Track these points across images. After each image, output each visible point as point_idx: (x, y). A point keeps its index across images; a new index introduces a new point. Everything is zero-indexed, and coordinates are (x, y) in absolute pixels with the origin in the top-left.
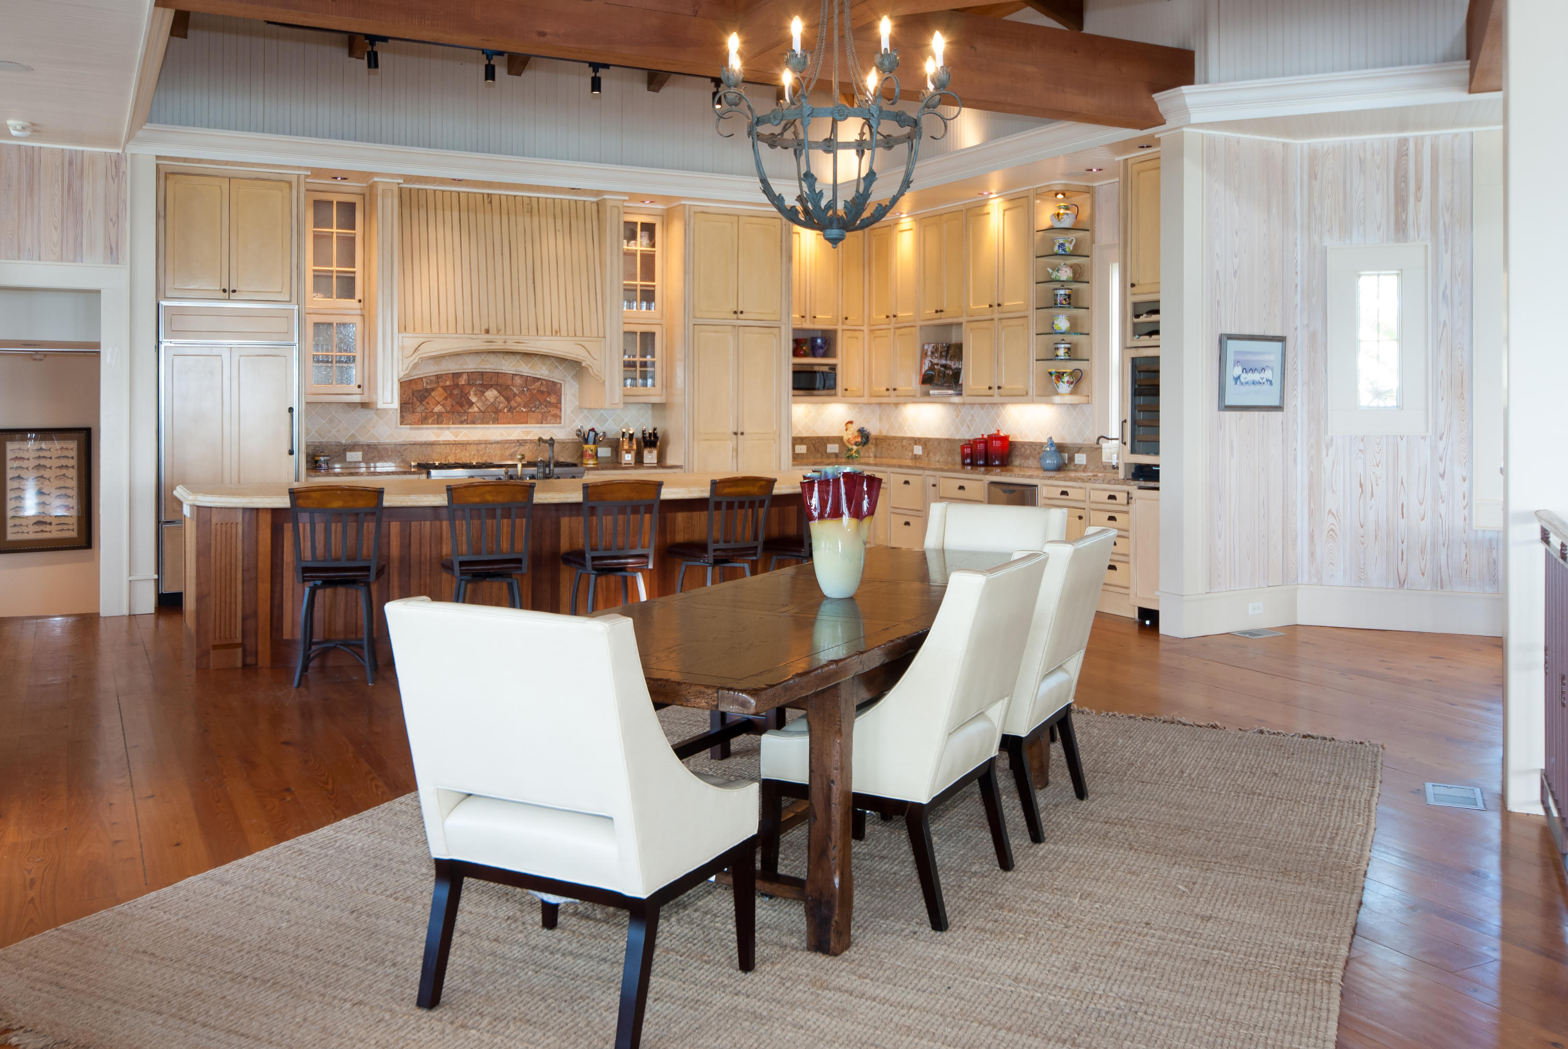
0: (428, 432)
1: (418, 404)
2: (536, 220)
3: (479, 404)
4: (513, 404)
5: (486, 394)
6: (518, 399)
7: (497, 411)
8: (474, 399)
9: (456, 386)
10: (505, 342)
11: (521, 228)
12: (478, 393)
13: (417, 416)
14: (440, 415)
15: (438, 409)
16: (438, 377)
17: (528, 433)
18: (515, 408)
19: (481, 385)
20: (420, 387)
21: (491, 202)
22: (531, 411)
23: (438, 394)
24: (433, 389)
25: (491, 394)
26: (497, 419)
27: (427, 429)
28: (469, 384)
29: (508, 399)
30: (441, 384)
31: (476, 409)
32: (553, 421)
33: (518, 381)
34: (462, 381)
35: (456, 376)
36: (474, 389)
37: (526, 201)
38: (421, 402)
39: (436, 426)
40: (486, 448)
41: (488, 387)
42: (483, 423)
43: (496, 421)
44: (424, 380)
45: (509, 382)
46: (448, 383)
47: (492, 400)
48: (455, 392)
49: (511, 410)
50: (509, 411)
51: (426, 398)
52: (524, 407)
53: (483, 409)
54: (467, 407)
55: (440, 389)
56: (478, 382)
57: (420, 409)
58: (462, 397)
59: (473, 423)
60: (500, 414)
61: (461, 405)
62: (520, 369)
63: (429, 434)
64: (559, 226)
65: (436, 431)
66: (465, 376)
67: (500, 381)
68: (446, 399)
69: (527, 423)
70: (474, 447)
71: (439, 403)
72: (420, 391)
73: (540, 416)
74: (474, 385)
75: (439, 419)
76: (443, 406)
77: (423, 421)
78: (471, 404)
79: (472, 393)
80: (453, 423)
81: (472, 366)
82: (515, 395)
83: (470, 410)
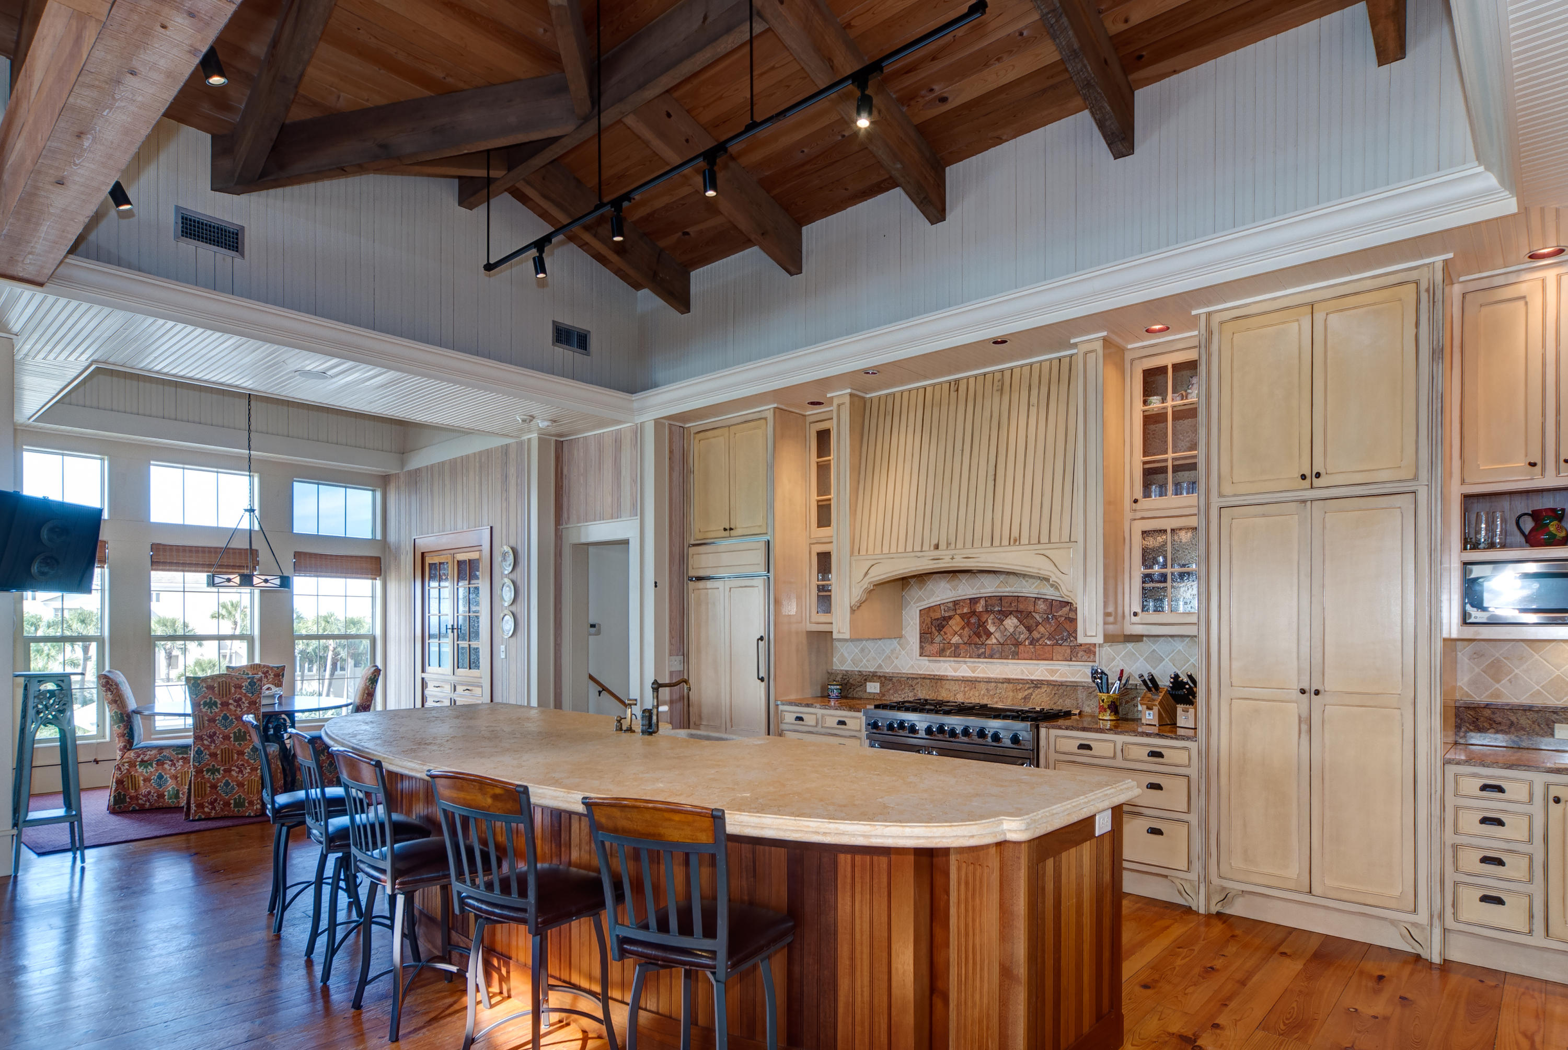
0: (946, 665)
1: (937, 634)
2: (1006, 398)
3: (998, 635)
4: (1036, 635)
5: (1004, 623)
6: (1041, 629)
7: (1017, 644)
8: (992, 629)
9: (973, 613)
10: (952, 558)
11: (987, 414)
12: (996, 621)
13: (935, 648)
14: (957, 646)
15: (956, 639)
16: (956, 603)
17: (1053, 672)
18: (1038, 640)
19: (1000, 612)
20: (938, 615)
21: (957, 390)
22: (1057, 644)
23: (956, 623)
24: (950, 618)
25: (1011, 623)
26: (1017, 654)
27: (944, 661)
28: (987, 611)
29: (1029, 629)
30: (959, 612)
31: (994, 641)
32: (1085, 658)
33: (1042, 606)
34: (980, 608)
35: (974, 601)
36: (992, 616)
37: (998, 376)
38: (939, 631)
39: (952, 659)
40: (996, 687)
41: (1005, 614)
42: (1001, 658)
43: (1016, 655)
44: (942, 607)
45: (1031, 608)
46: (965, 610)
47: (1011, 630)
48: (973, 620)
49: (1033, 642)
50: (1031, 644)
51: (943, 627)
52: (1049, 639)
53: (1002, 641)
54: (984, 637)
55: (957, 616)
56: (997, 609)
57: (938, 639)
58: (979, 626)
59: (991, 657)
60: (1021, 647)
61: (979, 636)
62: (1044, 591)
63: (948, 668)
64: (1034, 400)
65: (953, 664)
66: (982, 602)
67: (1021, 607)
68: (963, 628)
69: (1052, 660)
70: (983, 686)
71: (956, 633)
72: (938, 619)
73: (1069, 651)
74: (992, 612)
75: (956, 652)
76: (960, 636)
77: (941, 653)
78: (989, 634)
79: (990, 621)
80: (970, 657)
81: (989, 590)
82: (1038, 624)
83: (988, 642)
